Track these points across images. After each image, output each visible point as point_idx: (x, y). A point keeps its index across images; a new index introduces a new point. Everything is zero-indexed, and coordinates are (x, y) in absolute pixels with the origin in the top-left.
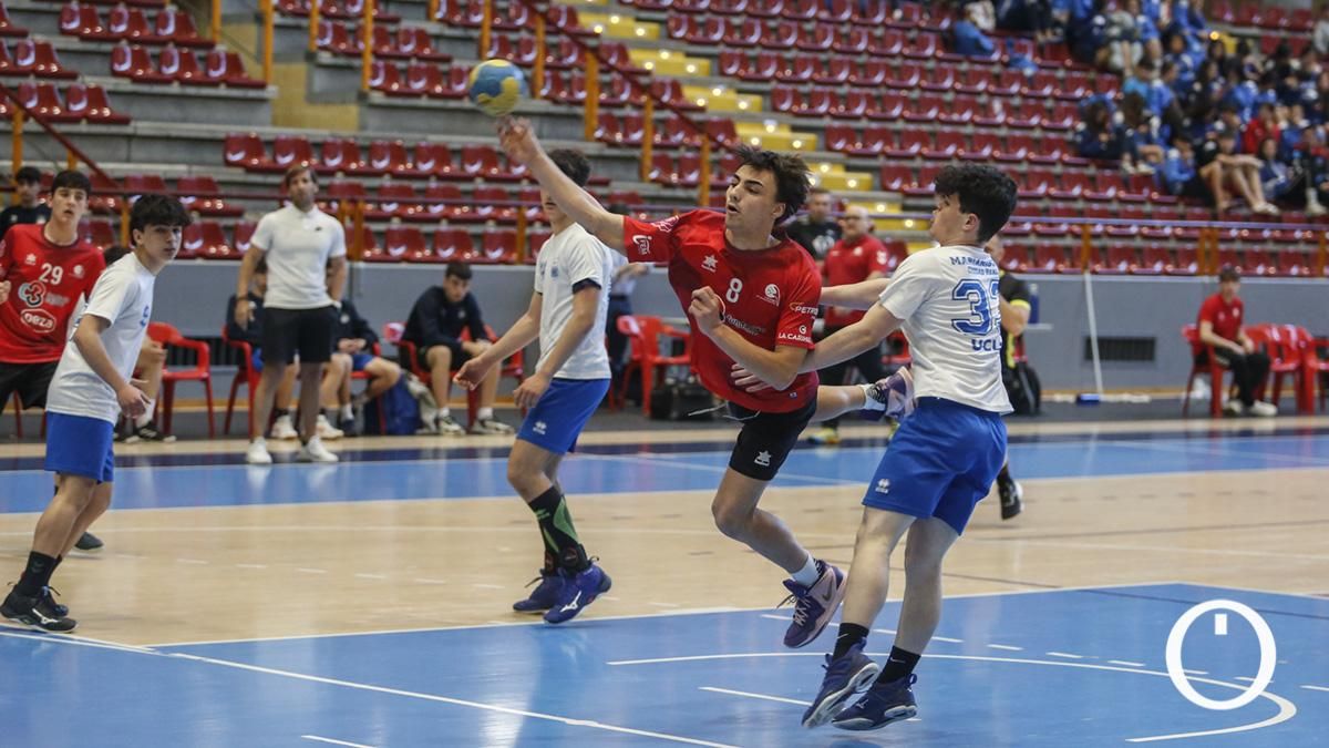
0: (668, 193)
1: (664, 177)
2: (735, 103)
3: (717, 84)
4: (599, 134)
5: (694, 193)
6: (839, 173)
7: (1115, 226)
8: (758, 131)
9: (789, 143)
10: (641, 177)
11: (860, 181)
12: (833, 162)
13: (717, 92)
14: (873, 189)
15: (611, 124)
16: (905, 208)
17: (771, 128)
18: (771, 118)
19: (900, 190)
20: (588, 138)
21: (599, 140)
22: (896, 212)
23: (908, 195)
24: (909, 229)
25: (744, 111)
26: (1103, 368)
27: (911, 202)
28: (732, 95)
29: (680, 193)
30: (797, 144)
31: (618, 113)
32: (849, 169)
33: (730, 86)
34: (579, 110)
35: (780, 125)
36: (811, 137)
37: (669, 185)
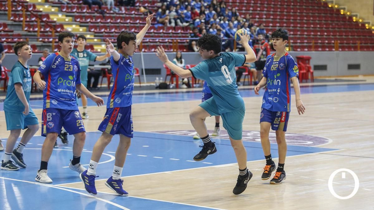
0: (29, 34)
1: (28, 30)
2: (51, 10)
3: (46, 5)
4: (12, 18)
5: (36, 34)
6: (78, 27)
7: (152, 40)
8: (56, 17)
9: (65, 20)
10: (23, 30)
11: (83, 29)
12: (76, 24)
13: (46, 7)
14: (87, 31)
15: (15, 16)
16: (95, 36)
17: (60, 16)
18: (60, 13)
19: (94, 32)
20: (9, 20)
21: (12, 20)
22: (92, 37)
23: (96, 33)
24: (95, 41)
25: (53, 12)
26: (146, 76)
27: (97, 34)
28: (50, 7)
29: (33, 34)
30: (67, 20)
31: (17, 13)
32: (81, 26)
33: (50, 5)
34: (7, 12)
35: (63, 15)
36: (71, 18)
37: (30, 32)
